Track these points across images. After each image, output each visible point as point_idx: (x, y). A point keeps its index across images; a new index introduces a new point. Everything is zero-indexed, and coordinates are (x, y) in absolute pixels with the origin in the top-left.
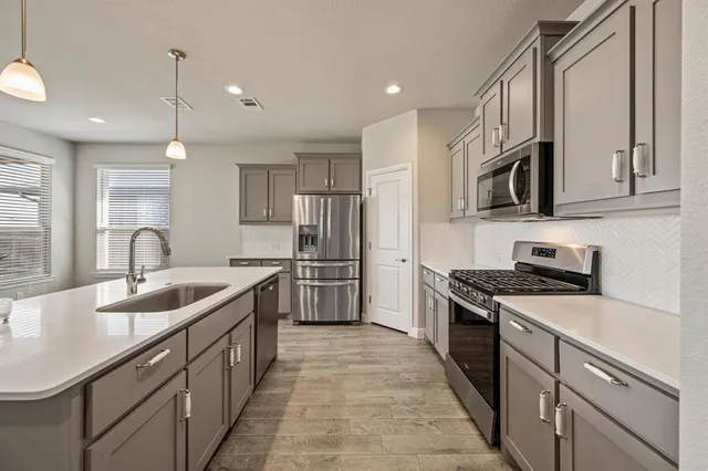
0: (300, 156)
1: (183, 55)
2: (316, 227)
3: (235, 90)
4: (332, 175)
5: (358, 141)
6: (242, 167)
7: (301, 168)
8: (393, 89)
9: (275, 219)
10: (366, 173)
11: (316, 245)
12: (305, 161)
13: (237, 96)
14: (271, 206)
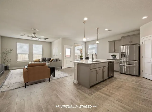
0: (122, 37)
1: (98, 28)
2: (125, 53)
3: (106, 30)
4: (131, 40)
5: (139, 30)
6: (109, 42)
7: (122, 40)
8: (145, 17)
9: (116, 51)
10: (141, 38)
11: (125, 57)
12: (123, 38)
13: (107, 30)
14: (115, 49)
